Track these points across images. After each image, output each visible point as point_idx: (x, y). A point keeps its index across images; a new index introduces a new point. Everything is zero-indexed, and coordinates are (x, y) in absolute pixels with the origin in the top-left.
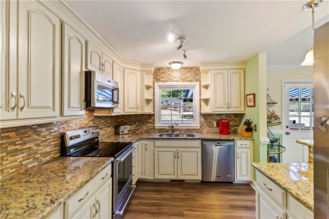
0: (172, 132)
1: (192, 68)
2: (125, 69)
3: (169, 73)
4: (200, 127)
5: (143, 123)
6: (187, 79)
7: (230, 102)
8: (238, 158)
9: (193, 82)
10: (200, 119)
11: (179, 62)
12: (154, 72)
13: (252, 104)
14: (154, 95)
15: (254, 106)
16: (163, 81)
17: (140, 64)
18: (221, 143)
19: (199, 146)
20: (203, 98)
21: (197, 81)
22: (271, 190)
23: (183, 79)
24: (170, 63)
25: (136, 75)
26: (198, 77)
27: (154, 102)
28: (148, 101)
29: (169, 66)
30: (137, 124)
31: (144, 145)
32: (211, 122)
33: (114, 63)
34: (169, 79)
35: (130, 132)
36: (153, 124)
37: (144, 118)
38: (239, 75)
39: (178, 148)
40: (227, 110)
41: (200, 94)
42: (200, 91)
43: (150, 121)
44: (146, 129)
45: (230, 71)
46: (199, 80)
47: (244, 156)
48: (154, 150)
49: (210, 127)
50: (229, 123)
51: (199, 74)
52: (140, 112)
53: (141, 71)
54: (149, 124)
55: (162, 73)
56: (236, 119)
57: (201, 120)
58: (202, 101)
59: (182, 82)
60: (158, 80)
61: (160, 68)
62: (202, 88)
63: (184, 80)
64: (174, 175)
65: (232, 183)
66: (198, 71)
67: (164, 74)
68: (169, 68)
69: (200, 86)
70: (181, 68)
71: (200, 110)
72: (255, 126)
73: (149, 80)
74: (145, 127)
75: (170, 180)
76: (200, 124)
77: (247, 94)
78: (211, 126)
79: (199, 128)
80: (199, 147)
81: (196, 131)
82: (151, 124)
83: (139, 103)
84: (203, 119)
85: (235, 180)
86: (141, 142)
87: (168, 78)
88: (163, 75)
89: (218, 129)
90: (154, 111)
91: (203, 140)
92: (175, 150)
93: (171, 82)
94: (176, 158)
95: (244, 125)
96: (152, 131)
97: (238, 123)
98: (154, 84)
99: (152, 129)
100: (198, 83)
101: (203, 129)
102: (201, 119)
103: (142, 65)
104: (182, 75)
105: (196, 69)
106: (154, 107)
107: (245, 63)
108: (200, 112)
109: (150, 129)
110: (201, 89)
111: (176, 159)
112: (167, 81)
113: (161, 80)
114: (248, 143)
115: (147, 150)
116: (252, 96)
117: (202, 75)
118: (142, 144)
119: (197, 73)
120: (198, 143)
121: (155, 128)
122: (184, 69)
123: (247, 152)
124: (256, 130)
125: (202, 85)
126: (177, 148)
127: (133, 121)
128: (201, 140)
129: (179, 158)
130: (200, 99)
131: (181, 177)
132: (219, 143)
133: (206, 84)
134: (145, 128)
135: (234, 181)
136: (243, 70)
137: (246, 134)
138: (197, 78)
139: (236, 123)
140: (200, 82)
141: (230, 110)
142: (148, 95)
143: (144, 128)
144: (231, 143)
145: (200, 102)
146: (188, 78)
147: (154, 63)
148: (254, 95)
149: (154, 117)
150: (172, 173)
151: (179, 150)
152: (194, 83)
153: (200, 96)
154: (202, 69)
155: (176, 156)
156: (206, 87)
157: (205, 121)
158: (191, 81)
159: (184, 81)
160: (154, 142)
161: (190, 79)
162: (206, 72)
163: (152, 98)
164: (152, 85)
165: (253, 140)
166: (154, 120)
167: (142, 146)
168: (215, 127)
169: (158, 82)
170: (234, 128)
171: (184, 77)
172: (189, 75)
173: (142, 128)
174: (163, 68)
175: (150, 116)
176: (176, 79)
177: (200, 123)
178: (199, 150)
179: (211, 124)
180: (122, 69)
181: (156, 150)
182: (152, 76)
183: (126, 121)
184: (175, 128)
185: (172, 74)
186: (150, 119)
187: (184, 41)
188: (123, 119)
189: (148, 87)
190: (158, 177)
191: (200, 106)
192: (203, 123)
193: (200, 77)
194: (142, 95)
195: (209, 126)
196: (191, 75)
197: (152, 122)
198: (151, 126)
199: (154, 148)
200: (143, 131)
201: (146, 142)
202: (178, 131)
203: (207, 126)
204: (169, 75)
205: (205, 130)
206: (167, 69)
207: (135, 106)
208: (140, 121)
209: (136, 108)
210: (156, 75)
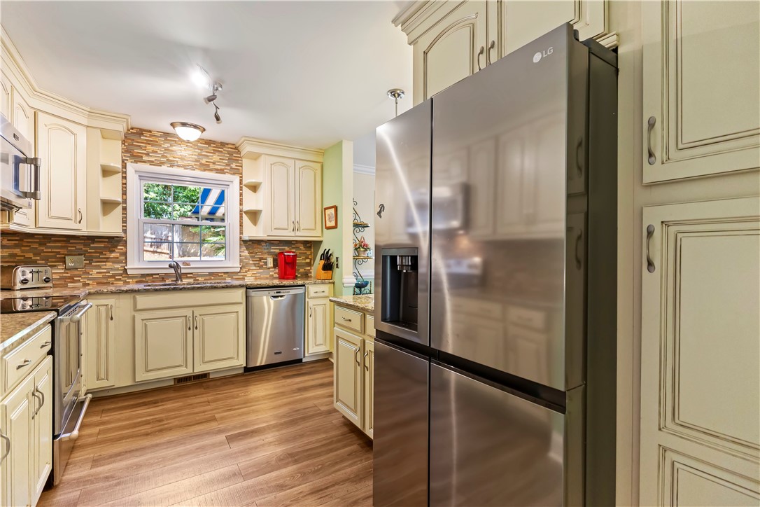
0: (177, 280)
1: (223, 144)
2: (38, 113)
3: (166, 146)
4: (241, 268)
5: (91, 261)
6: (212, 166)
7: (297, 219)
8: (311, 316)
9: (224, 173)
10: (240, 252)
11: (196, 127)
12: (125, 137)
13: (333, 224)
14: (124, 193)
15: (335, 227)
16: (151, 163)
17: (89, 110)
18: (283, 291)
19: (240, 301)
20: (245, 208)
21: (234, 174)
22: (350, 321)
23: (202, 165)
24: (172, 125)
25: (75, 135)
26: (236, 166)
27: (125, 209)
28: (108, 206)
29: (170, 129)
30: (71, 264)
31: (103, 309)
32: (262, 259)
33: (15, 92)
34: (168, 160)
35: (50, 284)
36: (121, 262)
37: (91, 248)
38: (313, 173)
39: (195, 309)
40: (293, 234)
41: (241, 200)
42: (241, 195)
43: (113, 255)
44: (100, 276)
45: (299, 164)
46: (238, 172)
47: (320, 310)
48: (134, 317)
49: (261, 267)
50: (296, 260)
51: (238, 160)
52: (84, 230)
53: (87, 126)
54: (108, 264)
55: (148, 142)
56: (308, 253)
57: (242, 254)
58: (244, 215)
59: (201, 170)
60: (137, 159)
61: (142, 130)
62: (244, 188)
63: (205, 167)
64: (186, 367)
65: (300, 360)
66: (237, 153)
67: (153, 145)
68: (166, 135)
69: (241, 183)
70: (201, 140)
71: (241, 233)
72: (337, 258)
73: (113, 154)
74: (95, 271)
75: (175, 379)
76: (240, 262)
77: (325, 206)
78: (262, 266)
79: (238, 270)
80: (241, 303)
81: (232, 277)
82: (113, 262)
83: (82, 205)
84: (246, 253)
85: (306, 355)
87: (163, 156)
88: (150, 148)
89: (277, 271)
90: (125, 231)
91: (248, 288)
92: (188, 312)
93: (172, 166)
94: (190, 329)
95: (321, 259)
96: (120, 279)
97: (311, 259)
98: (124, 166)
99: (121, 275)
101: (246, 272)
102: (243, 252)
103: (92, 113)
104: (199, 155)
105: (231, 148)
106: (124, 221)
107: (322, 152)
108: (241, 238)
109: (113, 276)
110: (242, 190)
111: (190, 333)
112: (162, 163)
113: (145, 158)
114: (326, 288)
115: (112, 319)
116: (332, 211)
117: (245, 162)
118: (98, 306)
119: (235, 157)
120: (239, 295)
121: (129, 272)
122: (206, 143)
123: (325, 305)
124: (337, 267)
125: (245, 182)
126: (192, 309)
127: (52, 257)
128: (245, 289)
129: (196, 328)
130: (240, 211)
131: (200, 369)
132: (280, 292)
133: (254, 181)
134: (97, 272)
135: (304, 356)
136: (319, 165)
137: (323, 274)
138: (234, 166)
139: (308, 261)
140: (241, 177)
141: (298, 233)
142: (108, 190)
143: (94, 273)
144: (300, 291)
145: (241, 217)
146: (214, 163)
147: (130, 115)
148: (336, 208)
149: (126, 247)
150: (180, 361)
151: (198, 311)
152: (227, 177)
153: (241, 204)
154: (246, 149)
155: (191, 326)
156: (254, 188)
157: (252, 257)
158: (221, 171)
159: (205, 170)
160: (132, 301)
161: (219, 167)
162: (255, 157)
163: (120, 200)
164: (119, 166)
165: (334, 283)
166: (125, 254)
167: (99, 310)
168: (269, 268)
169: (136, 162)
170: (305, 270)
171: (204, 161)
172: (216, 158)
173: (87, 273)
174: (150, 131)
175: (114, 242)
176: (186, 163)
177: (241, 261)
178: (241, 309)
179: (263, 262)
180: (31, 113)
181: (139, 316)
182: (117, 147)
183: (30, 255)
184: (183, 271)
185: (174, 148)
186: (113, 251)
188: (17, 251)
189: (107, 172)
190: (142, 376)
191: (241, 225)
192: (247, 261)
193: (242, 167)
195: (258, 266)
196: (220, 159)
197: (117, 258)
198: (118, 269)
199: (133, 313)
200: (90, 282)
201: (110, 301)
202: (191, 277)
203: (256, 266)
204: (166, 150)
205: (250, 273)
206: (161, 136)
207: (70, 214)
208: (81, 255)
209: (73, 218)
210: (129, 145)
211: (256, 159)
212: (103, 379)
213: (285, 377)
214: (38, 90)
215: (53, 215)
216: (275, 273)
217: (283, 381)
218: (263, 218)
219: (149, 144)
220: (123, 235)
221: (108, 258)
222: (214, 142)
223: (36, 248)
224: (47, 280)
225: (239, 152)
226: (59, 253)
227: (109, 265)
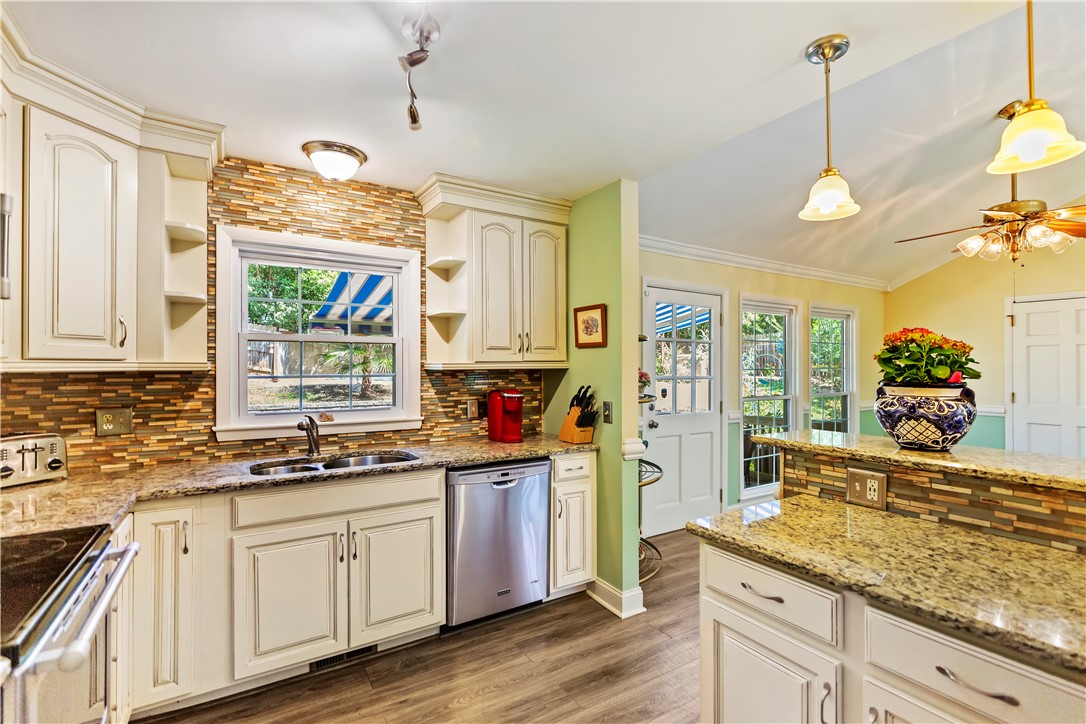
0: (310, 451)
1: (392, 192)
2: (33, 110)
3: (290, 192)
4: (423, 421)
5: (147, 418)
6: (372, 233)
7: (527, 330)
8: (560, 516)
9: (395, 246)
10: (422, 391)
11: (350, 151)
12: (215, 175)
13: (597, 337)
14: (212, 284)
15: (603, 344)
16: (263, 225)
17: (142, 112)
18: (513, 471)
19: (436, 495)
20: (432, 311)
21: (411, 246)
22: (780, 600)
23: (354, 229)
24: (306, 148)
25: (114, 162)
26: (415, 232)
27: (212, 314)
28: (179, 308)
29: (298, 159)
30: (107, 427)
31: (167, 530)
32: (457, 403)
34: (294, 220)
35: (62, 473)
36: (205, 418)
37: (148, 393)
38: (553, 244)
39: (351, 517)
40: (519, 357)
41: (423, 296)
42: (423, 285)
43: (189, 405)
44: (165, 447)
45: (530, 227)
46: (418, 243)
47: (575, 505)
48: (231, 542)
49: (456, 419)
50: (522, 403)
51: (417, 221)
52: (131, 361)
53: (140, 148)
54: (180, 423)
55: (258, 186)
56: (536, 389)
57: (425, 395)
58: (428, 322)
59: (354, 240)
60: (237, 217)
61: (246, 161)
62: (429, 273)
63: (360, 234)
64: (335, 638)
65: (540, 602)
66: (416, 208)
67: (266, 191)
69: (422, 264)
71: (423, 355)
72: (607, 406)
73: (190, 209)
74: (154, 438)
75: (311, 664)
76: (422, 411)
77: (574, 305)
78: (459, 415)
79: (418, 425)
80: (438, 499)
81: (407, 440)
82: (189, 419)
83: (127, 311)
84: (432, 393)
85: (552, 591)
86: (147, 517)
87: (285, 212)
88: (260, 197)
89: (485, 424)
90: (212, 358)
91: (450, 468)
92: (339, 526)
93: (300, 231)
94: (342, 559)
95: (572, 405)
96: (202, 453)
97: (540, 401)
98: (212, 231)
99: (205, 444)
100: (416, 254)
101: (432, 428)
102: (426, 391)
103: (150, 120)
104: (350, 210)
105: (406, 199)
106: (212, 337)
107: (568, 206)
108: (422, 366)
109: (190, 447)
110: (425, 277)
111: (342, 567)
112: (284, 226)
113: (252, 216)
114: (585, 461)
115: (186, 551)
116: (597, 314)
117: (430, 225)
118: (156, 525)
119: (413, 214)
121: (220, 437)
122: (361, 189)
123: (583, 492)
124: (607, 419)
125: (430, 262)
126: (347, 517)
127: (73, 413)
128: (443, 471)
129: (355, 556)
130: (422, 316)
132: (507, 474)
133: (450, 258)
134: (160, 441)
135: (548, 595)
136: (563, 229)
137: (578, 433)
138: (410, 231)
139: (536, 403)
140: (422, 252)
141: (528, 356)
142: (184, 277)
143: (153, 442)
144: (541, 470)
145: (423, 323)
146: (376, 226)
147: (224, 126)
148: (604, 309)
149: (214, 389)
150: (325, 628)
151: (357, 522)
152: (400, 252)
153: (423, 303)
154: (433, 201)
155: (346, 552)
156: (446, 272)
157: (441, 400)
158: (388, 242)
159: (360, 239)
160: (228, 508)
161: (385, 234)
162: (448, 214)
163: (204, 297)
164: (203, 230)
165: (598, 451)
166: (213, 403)
167: (159, 536)
168: (471, 420)
169: (234, 223)
170: (530, 420)
171: (358, 222)
172: (379, 216)
173: (139, 443)
174: (261, 165)
175: (190, 381)
176: (326, 225)
177: (423, 408)
178: (438, 511)
179: (462, 409)
181: (242, 540)
182: (201, 192)
183: (25, 411)
184: (322, 432)
185: (304, 197)
186: (188, 398)
189: (178, 243)
190: (248, 669)
191: (423, 342)
192: (433, 407)
193: (424, 233)
194: (144, 273)
195: (453, 418)
196: (387, 219)
197: (197, 410)
198: (198, 433)
199: (230, 534)
200: (146, 461)
201: (182, 512)
202: (334, 443)
203: (448, 418)
204: (291, 200)
205: (438, 430)
206: (281, 174)
207: (100, 328)
208: (128, 407)
209: (108, 338)
210: (222, 189)
211: (448, 220)
212: (168, 682)
214: (29, 56)
216: (481, 427)
218: (464, 332)
219: (259, 189)
220: (209, 366)
221: (179, 412)
222: (376, 187)
223: (38, 397)
224: (54, 465)
225: (420, 206)
226: (83, 404)
227: (182, 424)
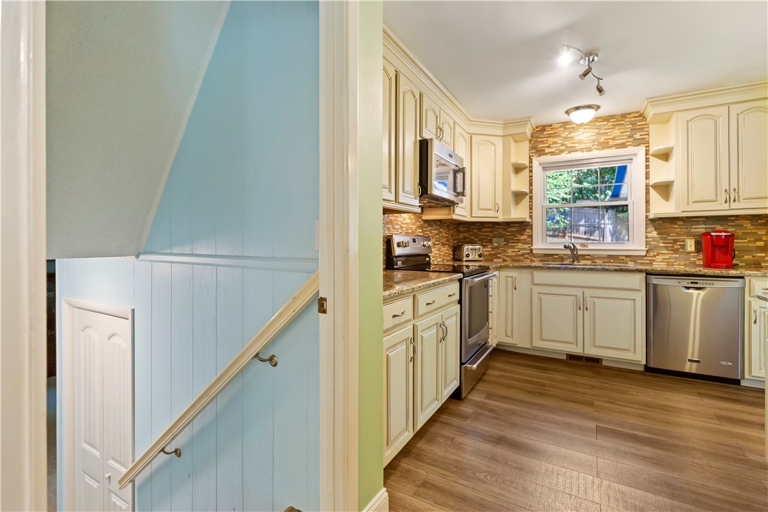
0: (574, 261)
1: (624, 116)
2: (473, 136)
3: (565, 134)
4: (647, 251)
5: (508, 242)
6: (611, 143)
7: (734, 185)
8: (755, 322)
9: (626, 147)
10: (646, 232)
11: (589, 107)
12: (532, 136)
14: (531, 184)
16: (552, 154)
17: (503, 123)
18: (702, 282)
19: (638, 288)
20: (653, 181)
21: (638, 145)
23: (600, 144)
24: (567, 112)
25: (494, 145)
26: (641, 135)
27: (531, 198)
28: (518, 196)
29: (565, 118)
30: (496, 245)
31: (510, 279)
32: (678, 240)
33: (456, 126)
34: (567, 147)
35: (481, 259)
36: (528, 243)
37: (508, 232)
39: (586, 290)
40: (726, 206)
41: (647, 173)
42: (647, 167)
43: (523, 237)
44: (514, 254)
45: (735, 109)
48: (531, 290)
49: (676, 251)
50: (733, 243)
51: (644, 128)
52: (501, 218)
53: (503, 136)
54: (520, 244)
55: (550, 136)
56: (761, 232)
57: (649, 235)
58: (651, 188)
59: (600, 149)
60: (540, 152)
61: (544, 126)
62: (652, 159)
63: (605, 145)
64: (577, 345)
65: (737, 382)
66: (642, 121)
67: (553, 137)
68: (565, 124)
69: (647, 154)
70: (597, 119)
71: (647, 210)
73: (520, 154)
74: (510, 250)
75: (567, 354)
76: (646, 245)
78: (678, 249)
79: (644, 253)
80: (639, 290)
81: (635, 262)
82: (523, 243)
83: (499, 201)
84: (655, 234)
85: (747, 376)
86: (504, 273)
87: (563, 145)
88: (551, 140)
89: (701, 256)
90: (531, 217)
91: (648, 273)
92: (579, 292)
93: (570, 152)
94: (580, 308)
96: (527, 258)
97: (765, 242)
98: (531, 162)
99: (528, 254)
100: (642, 149)
101: (654, 256)
102: (651, 232)
103: (507, 124)
104: (598, 134)
105: (634, 117)
106: (531, 208)
108: (647, 217)
109: (523, 255)
110: (649, 161)
111: (580, 312)
112: (562, 151)
113: (547, 150)
115: (515, 289)
117: (653, 129)
118: (506, 277)
119: (639, 125)
120: (638, 281)
121: (534, 252)
122: (604, 120)
125: (651, 152)
126: (583, 289)
127: (486, 239)
128: (644, 275)
129: (587, 309)
130: (646, 186)
131: (591, 351)
132: (697, 283)
133: (662, 147)
135: (743, 378)
138: (638, 136)
139: (761, 243)
140: (646, 147)
141: (734, 205)
142: (519, 183)
144: (737, 284)
145: (647, 193)
146: (613, 139)
147: (531, 117)
149: (532, 230)
150: (570, 338)
151: (588, 293)
152: (630, 150)
153: (647, 178)
154: (650, 113)
155: (582, 306)
156: (665, 156)
157: (662, 239)
158: (623, 146)
159: (604, 148)
160: (530, 274)
161: (620, 142)
162: (665, 119)
163: (528, 191)
164: (526, 162)
166: (531, 236)
167: (507, 281)
168: (689, 253)
169: (540, 156)
170: (753, 257)
171: (602, 139)
172: (616, 132)
173: (505, 252)
174: (551, 125)
175: (523, 227)
176: (583, 146)
177: (647, 243)
178: (640, 296)
179: (680, 245)
180: (467, 137)
181: (536, 290)
182: (526, 145)
183: (473, 237)
184: (580, 253)
185: (572, 135)
186: (522, 234)
187: (596, 58)
188: (466, 235)
189: (518, 169)
190: (538, 343)
191: (647, 202)
192: (655, 243)
193: (648, 134)
194: (506, 183)
195: (672, 250)
196: (621, 133)
197: (525, 240)
198: (525, 249)
199: (532, 286)
200: (507, 259)
201: (514, 273)
202: (588, 259)
203: (668, 250)
204: (566, 138)
205: (659, 258)
206: (561, 127)
207: (490, 206)
208: (501, 237)
209: (493, 209)
210: (535, 142)
211: (667, 121)
212: (509, 337)
213: (700, 395)
214: (472, 119)
215: (481, 207)
216: (699, 259)
217: (699, 398)
218: (676, 191)
219: (550, 137)
220: (528, 220)
221: (519, 240)
222: (613, 117)
224: (480, 255)
225: (645, 118)
226: (488, 236)
227: (520, 245)
